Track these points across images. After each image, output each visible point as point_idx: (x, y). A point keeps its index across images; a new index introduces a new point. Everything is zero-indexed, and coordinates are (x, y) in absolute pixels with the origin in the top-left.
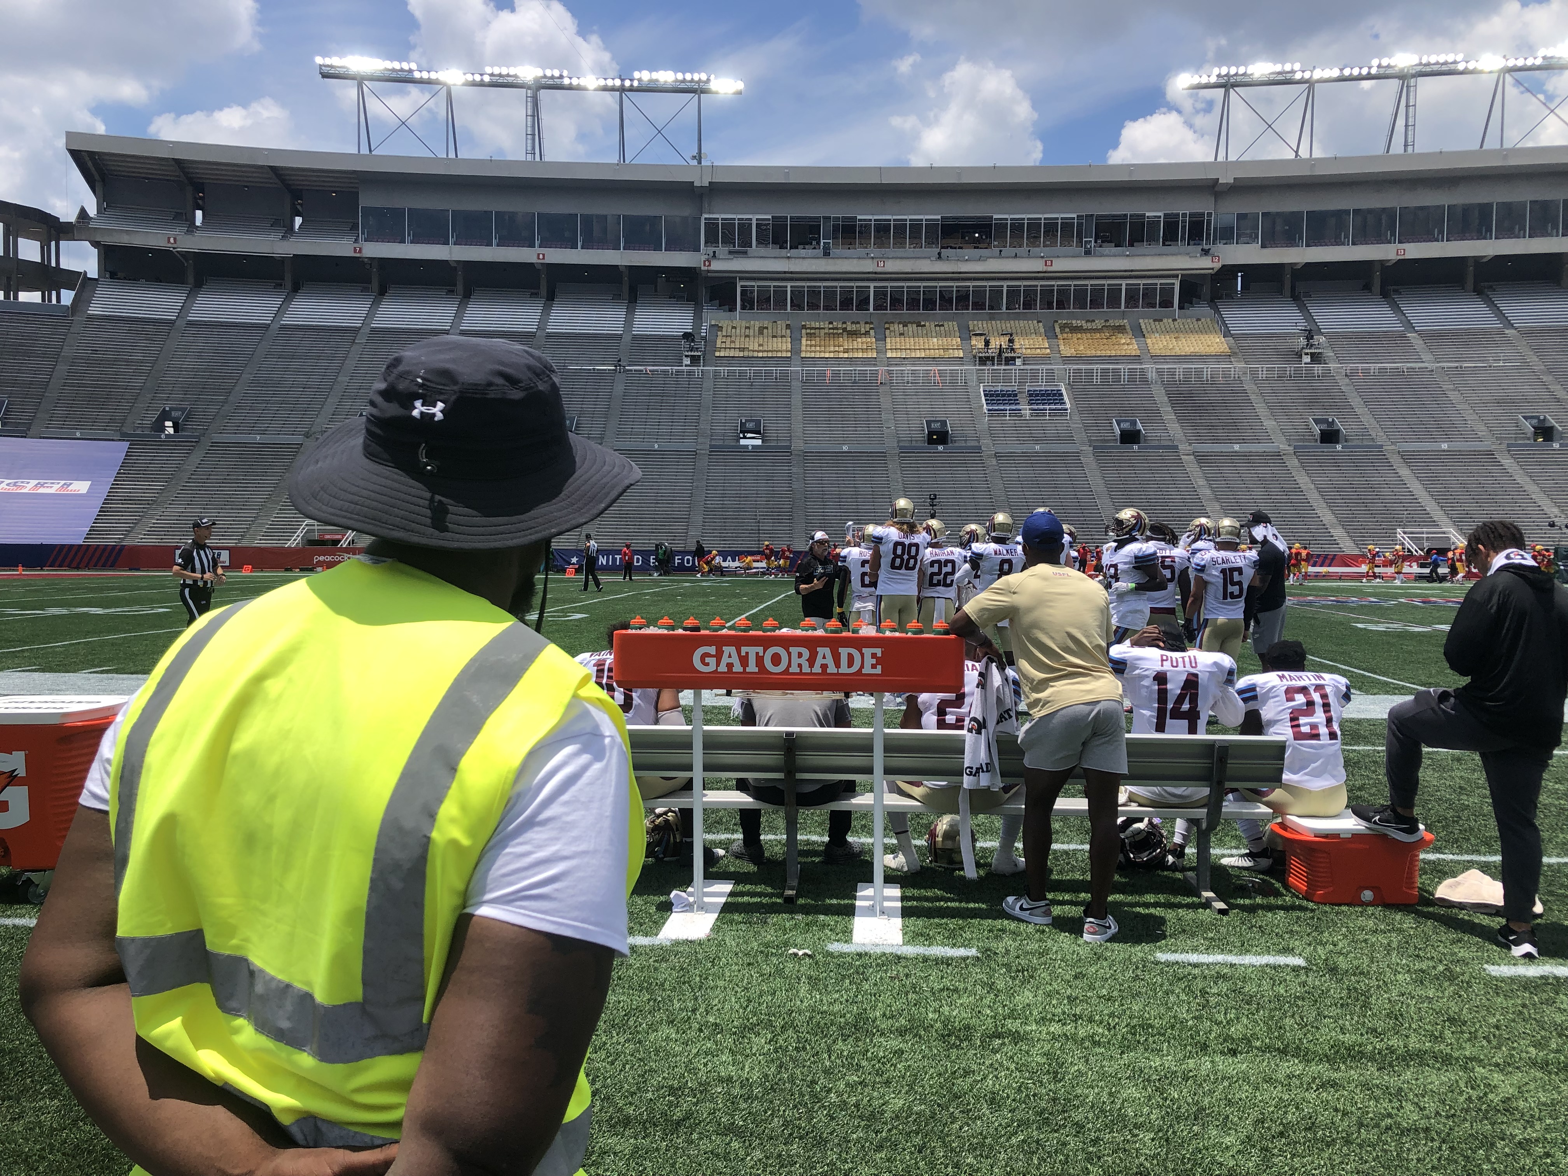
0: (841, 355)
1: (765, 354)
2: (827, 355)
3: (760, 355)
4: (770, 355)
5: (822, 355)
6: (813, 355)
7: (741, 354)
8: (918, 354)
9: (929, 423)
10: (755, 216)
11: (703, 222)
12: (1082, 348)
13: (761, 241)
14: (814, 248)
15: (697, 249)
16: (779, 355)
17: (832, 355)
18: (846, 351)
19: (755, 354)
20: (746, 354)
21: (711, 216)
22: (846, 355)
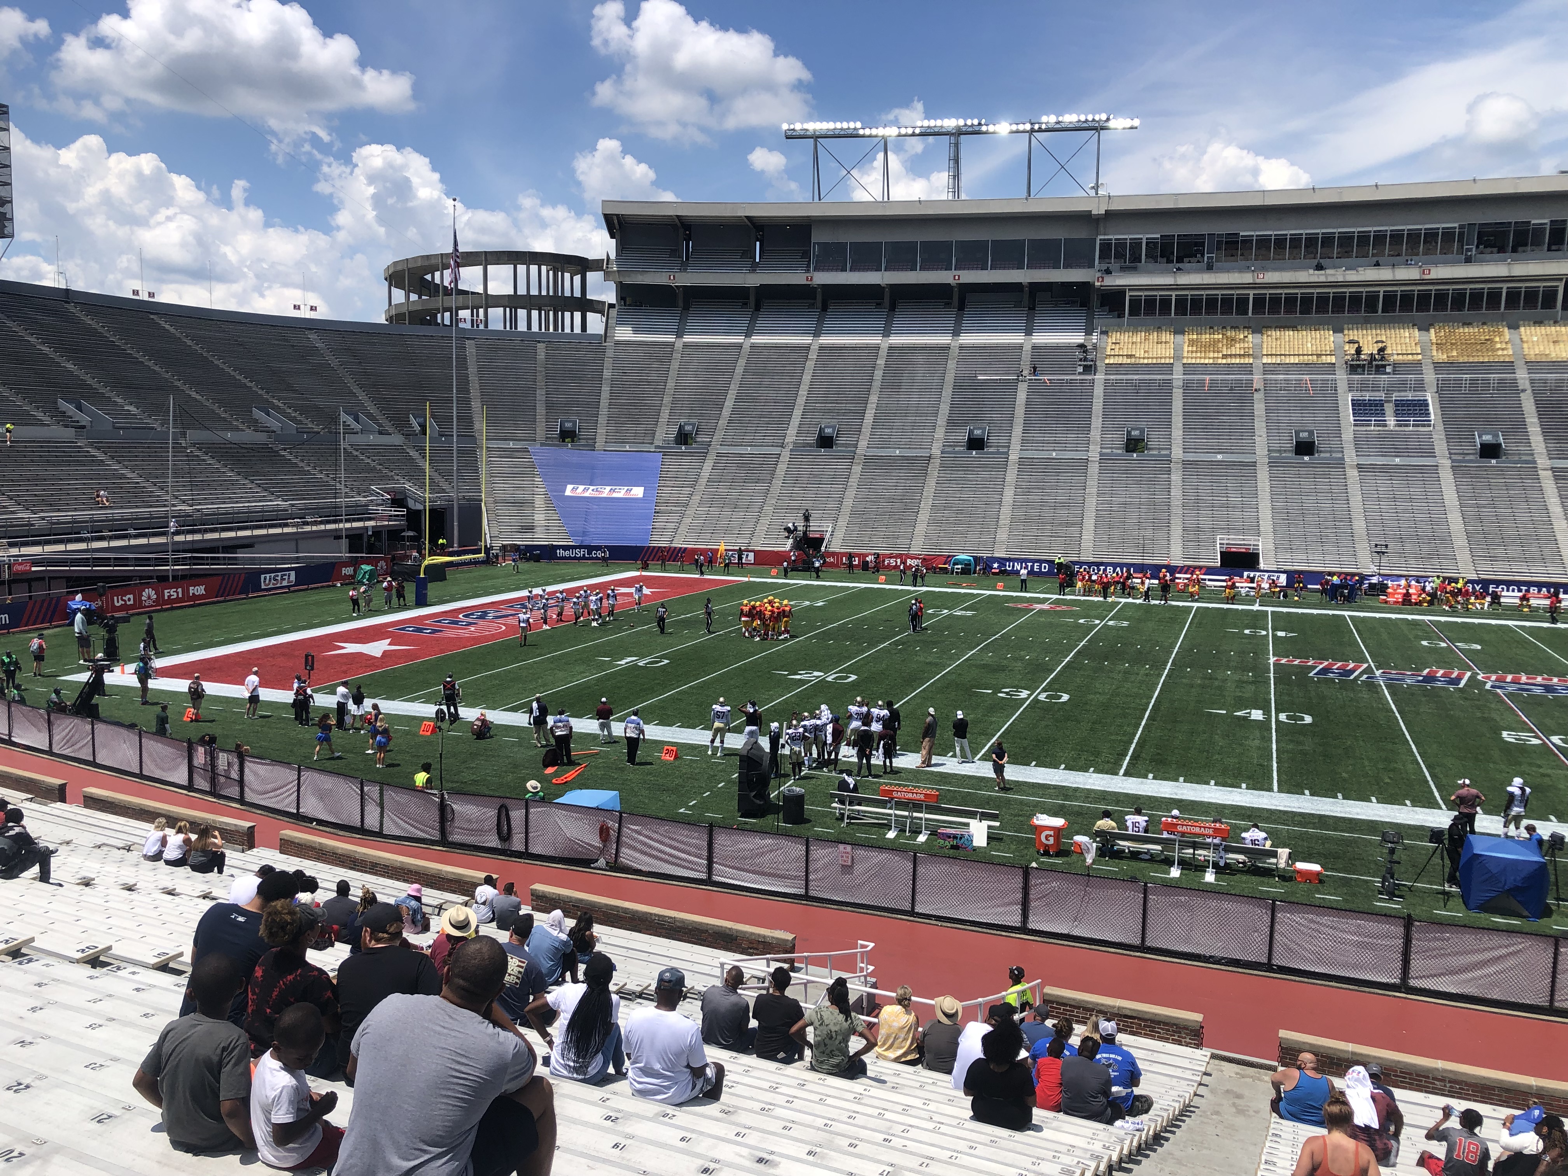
0: (1220, 361)
1: (1150, 361)
2: (1207, 361)
3: (1146, 361)
4: (1154, 361)
5: (1202, 361)
6: (1193, 361)
7: (1129, 361)
8: (1292, 360)
9: (1297, 433)
10: (1144, 235)
11: (1098, 242)
12: (1455, 353)
13: (1150, 256)
14: (1199, 262)
15: (1091, 265)
16: (1163, 361)
17: (1211, 361)
18: (1225, 356)
19: (1142, 361)
20: (1133, 360)
21: (1106, 237)
22: (1224, 361)
